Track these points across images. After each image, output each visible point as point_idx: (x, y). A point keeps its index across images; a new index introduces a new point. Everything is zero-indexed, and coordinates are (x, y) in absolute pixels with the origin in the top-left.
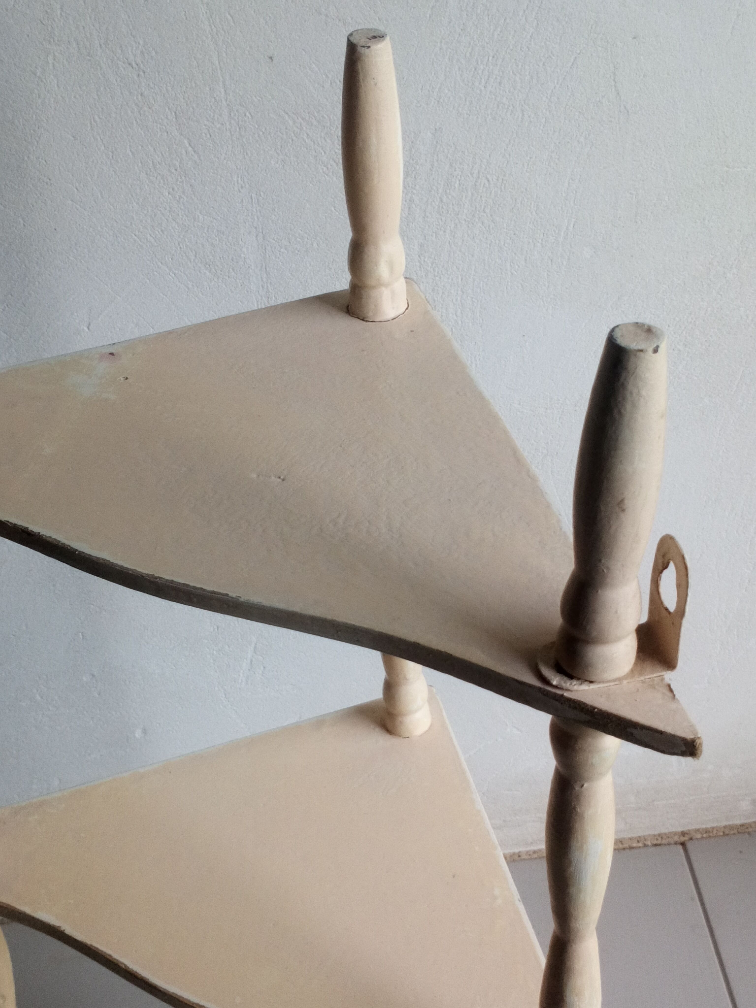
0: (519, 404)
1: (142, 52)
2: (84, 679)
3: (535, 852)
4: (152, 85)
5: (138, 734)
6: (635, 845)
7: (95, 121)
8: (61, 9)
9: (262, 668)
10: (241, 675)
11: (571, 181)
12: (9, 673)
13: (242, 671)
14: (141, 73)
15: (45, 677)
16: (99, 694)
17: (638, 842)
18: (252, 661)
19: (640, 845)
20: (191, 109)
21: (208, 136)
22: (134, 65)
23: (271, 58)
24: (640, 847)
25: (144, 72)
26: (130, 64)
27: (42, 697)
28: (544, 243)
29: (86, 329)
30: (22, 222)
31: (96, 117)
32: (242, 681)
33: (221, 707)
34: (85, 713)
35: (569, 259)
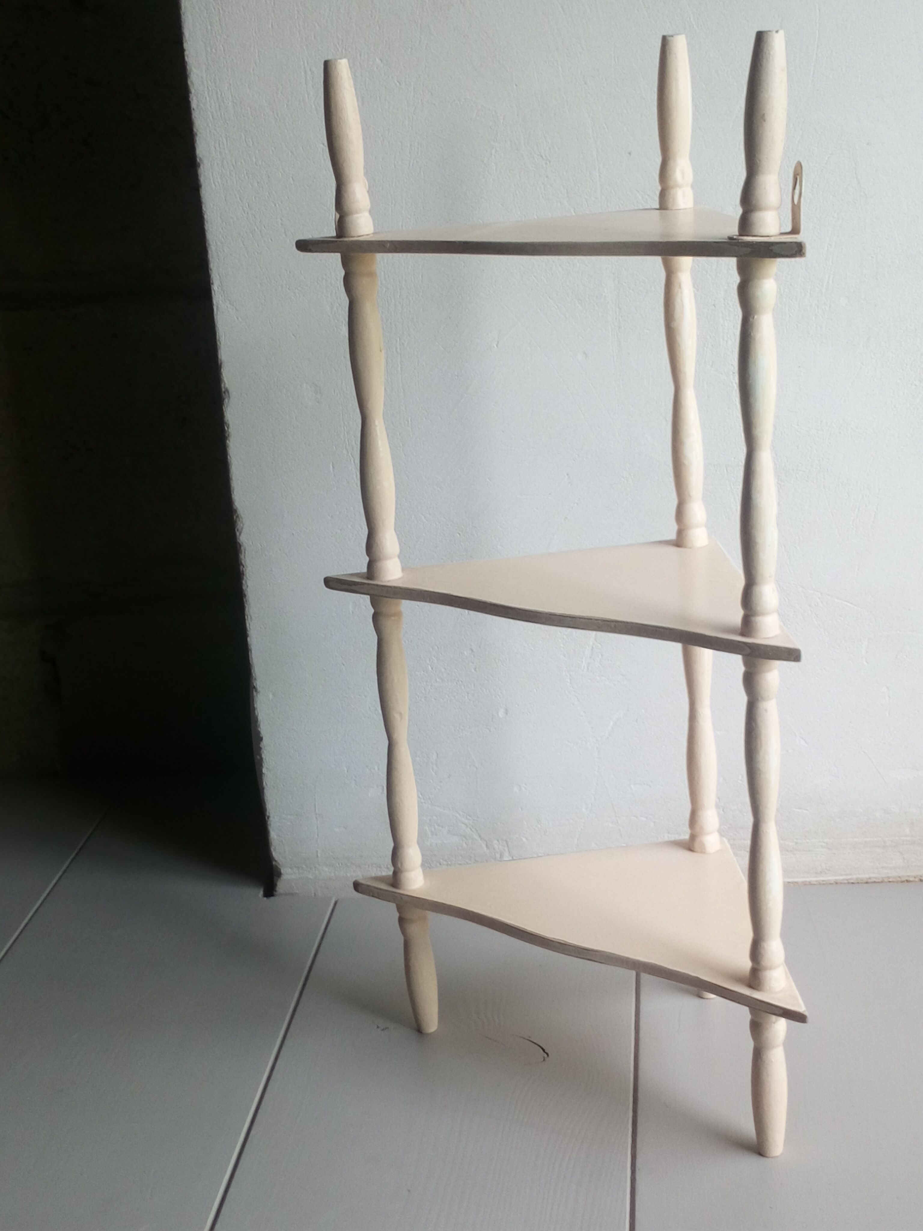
0: (798, 425)
1: (550, 148)
2: (465, 653)
3: (823, 881)
4: (554, 171)
5: (501, 714)
6: (911, 879)
7: (516, 194)
8: (504, 119)
9: (600, 656)
10: (584, 662)
11: (829, 246)
12: (411, 641)
13: (584, 658)
14: (548, 163)
15: (436, 648)
16: (475, 669)
17: (915, 878)
18: (593, 648)
19: (917, 880)
20: (577, 187)
21: (586, 205)
22: (544, 157)
23: (630, 153)
24: (916, 881)
25: (550, 162)
26: (541, 156)
27: (432, 668)
28: (812, 292)
29: (495, 346)
30: (463, 264)
31: (517, 192)
32: (584, 667)
33: (566, 692)
34: (463, 687)
35: (830, 306)
